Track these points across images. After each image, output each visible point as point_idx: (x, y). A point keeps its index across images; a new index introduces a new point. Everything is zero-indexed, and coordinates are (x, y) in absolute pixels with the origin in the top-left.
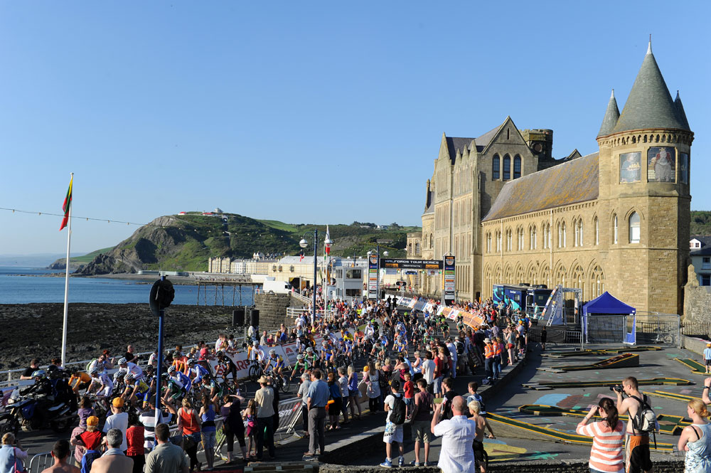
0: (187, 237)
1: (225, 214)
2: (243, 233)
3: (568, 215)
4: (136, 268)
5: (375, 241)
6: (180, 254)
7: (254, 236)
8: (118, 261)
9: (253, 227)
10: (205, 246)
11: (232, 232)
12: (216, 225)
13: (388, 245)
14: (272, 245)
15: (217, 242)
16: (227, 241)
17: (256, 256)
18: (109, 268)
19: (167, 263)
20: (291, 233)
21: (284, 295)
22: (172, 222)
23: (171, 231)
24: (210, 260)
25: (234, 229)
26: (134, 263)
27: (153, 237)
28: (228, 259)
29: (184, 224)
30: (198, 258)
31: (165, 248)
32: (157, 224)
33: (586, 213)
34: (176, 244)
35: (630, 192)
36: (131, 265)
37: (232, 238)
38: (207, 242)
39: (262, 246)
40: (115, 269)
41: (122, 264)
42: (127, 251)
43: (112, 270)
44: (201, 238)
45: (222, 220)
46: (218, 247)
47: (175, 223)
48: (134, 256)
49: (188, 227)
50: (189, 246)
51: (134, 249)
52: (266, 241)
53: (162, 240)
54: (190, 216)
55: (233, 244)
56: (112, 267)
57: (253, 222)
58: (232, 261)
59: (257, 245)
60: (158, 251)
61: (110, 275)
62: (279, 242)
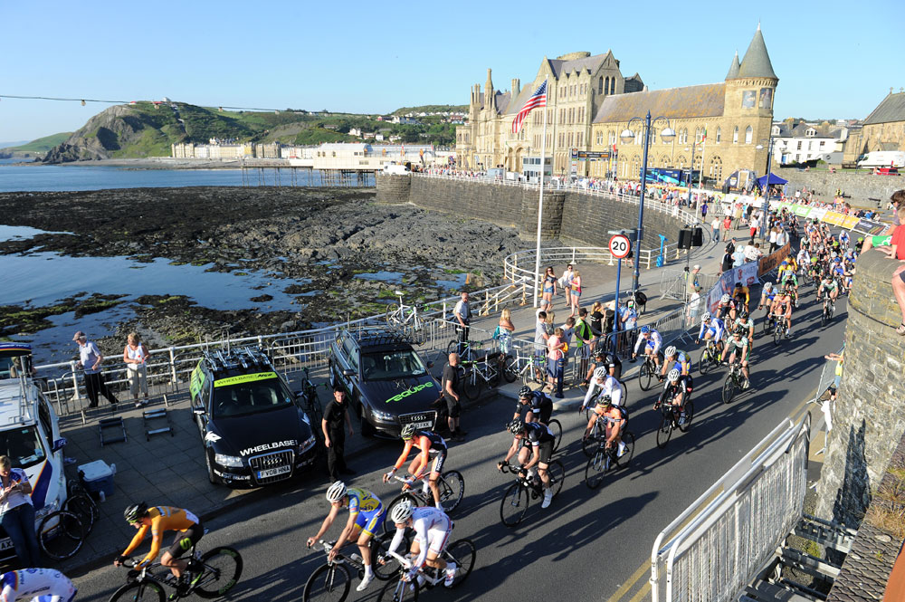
0: (144, 125)
1: (173, 103)
2: (195, 120)
3: (692, 124)
4: (101, 156)
5: (322, 126)
6: (140, 141)
7: (206, 123)
8: (82, 149)
9: (203, 115)
10: (163, 133)
11: (185, 119)
12: (168, 113)
13: (334, 130)
14: (224, 131)
15: (173, 129)
16: (182, 128)
17: (212, 141)
18: (74, 156)
19: (130, 150)
20: (236, 120)
21: (406, 176)
22: (125, 111)
23: (128, 120)
24: (173, 145)
25: (186, 117)
26: (98, 151)
27: (112, 125)
28: (191, 145)
29: (138, 113)
30: (159, 145)
31: (125, 136)
32: (110, 113)
33: (709, 124)
34: (135, 132)
35: (748, 114)
36: (96, 153)
37: (186, 126)
38: (165, 129)
39: (215, 132)
40: (81, 157)
41: (87, 152)
42: (90, 140)
43: (78, 158)
44: (158, 126)
45: (173, 109)
46: (175, 134)
47: (129, 113)
48: (97, 144)
49: (143, 115)
50: (148, 133)
51: (96, 138)
52: (218, 128)
53: (121, 128)
54: (142, 104)
55: (189, 131)
56: (77, 155)
57: (200, 109)
58: (195, 146)
59: (210, 131)
60: (119, 139)
61: (77, 162)
62: (229, 128)
